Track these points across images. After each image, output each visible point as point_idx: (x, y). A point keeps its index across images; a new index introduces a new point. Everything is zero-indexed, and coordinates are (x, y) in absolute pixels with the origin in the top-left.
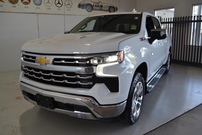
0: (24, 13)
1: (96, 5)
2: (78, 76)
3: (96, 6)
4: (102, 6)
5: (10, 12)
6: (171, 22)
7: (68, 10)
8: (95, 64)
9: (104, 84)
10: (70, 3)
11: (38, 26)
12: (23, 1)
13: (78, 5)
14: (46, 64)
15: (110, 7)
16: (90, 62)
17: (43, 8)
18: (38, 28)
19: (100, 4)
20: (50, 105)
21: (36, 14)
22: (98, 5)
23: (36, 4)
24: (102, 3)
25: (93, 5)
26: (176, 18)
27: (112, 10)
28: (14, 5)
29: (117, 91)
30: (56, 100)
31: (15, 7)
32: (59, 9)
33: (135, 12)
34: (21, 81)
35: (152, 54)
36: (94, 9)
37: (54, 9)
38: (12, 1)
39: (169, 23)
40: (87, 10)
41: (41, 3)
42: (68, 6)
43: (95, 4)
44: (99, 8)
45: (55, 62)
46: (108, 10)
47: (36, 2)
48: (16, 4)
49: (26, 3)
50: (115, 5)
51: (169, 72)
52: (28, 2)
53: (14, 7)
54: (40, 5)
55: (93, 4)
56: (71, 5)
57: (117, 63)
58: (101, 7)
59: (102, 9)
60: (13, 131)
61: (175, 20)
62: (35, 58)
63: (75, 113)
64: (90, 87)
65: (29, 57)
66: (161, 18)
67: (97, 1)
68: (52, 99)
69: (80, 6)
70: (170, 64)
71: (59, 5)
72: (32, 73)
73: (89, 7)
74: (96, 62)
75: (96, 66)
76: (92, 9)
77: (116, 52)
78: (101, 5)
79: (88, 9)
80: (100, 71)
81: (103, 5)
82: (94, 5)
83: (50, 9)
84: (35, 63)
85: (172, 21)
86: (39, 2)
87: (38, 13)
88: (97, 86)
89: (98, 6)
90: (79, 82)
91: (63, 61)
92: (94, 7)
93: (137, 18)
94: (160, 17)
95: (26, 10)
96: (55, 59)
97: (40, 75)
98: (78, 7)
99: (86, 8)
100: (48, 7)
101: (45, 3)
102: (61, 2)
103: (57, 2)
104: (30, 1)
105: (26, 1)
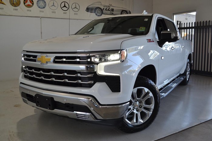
0: (26, 16)
1: (106, 8)
2: (79, 75)
3: (106, 10)
4: (113, 10)
5: (11, 16)
6: (192, 28)
7: (75, 14)
8: (96, 62)
9: (105, 83)
10: (78, 7)
11: (41, 31)
12: (26, 4)
13: (86, 9)
14: (47, 63)
15: (123, 11)
16: (91, 60)
17: (47, 12)
18: (41, 33)
19: (111, 8)
20: (50, 105)
21: (39, 18)
22: (108, 8)
23: (39, 7)
24: (113, 6)
25: (102, 9)
26: (198, 22)
27: (124, 14)
29: (119, 91)
30: (55, 100)
31: (17, 10)
32: (65, 13)
33: (145, 13)
34: (21, 83)
35: (163, 58)
36: (104, 13)
37: (60, 13)
38: (14, 4)
39: (189, 28)
40: (96, 14)
41: (45, 6)
42: (75, 10)
43: (105, 8)
44: (109, 12)
45: (56, 60)
47: (39, 5)
48: (18, 7)
49: (29, 6)
50: (127, 9)
51: (189, 83)
52: (31, 5)
53: (15, 9)
54: (44, 8)
55: (103, 7)
56: (78, 8)
57: (119, 62)
58: (111, 10)
59: (113, 13)
60: (10, 135)
61: (196, 25)
62: (36, 57)
63: (74, 113)
64: (90, 86)
65: (30, 57)
66: (180, 23)
67: (107, 4)
68: (51, 99)
69: (88, 9)
70: (190, 74)
71: (65, 8)
72: (32, 73)
73: (99, 11)
74: (97, 60)
75: (97, 64)
76: (102, 13)
77: (118, 50)
78: (112, 9)
79: (98, 13)
80: (101, 70)
81: (114, 8)
82: (104, 8)
83: (55, 12)
84: (36, 62)
85: (193, 26)
86: (43, 4)
87: (42, 17)
88: (98, 85)
89: (109, 10)
90: (80, 81)
91: (64, 60)
92: (104, 11)
93: (146, 20)
94: (179, 21)
95: (29, 14)
96: (57, 58)
97: (40, 75)
98: (87, 11)
99: (95, 12)
100: (53, 11)
101: (50, 6)
102: (67, 5)
103: (63, 5)
104: (33, 4)
105: (29, 3)
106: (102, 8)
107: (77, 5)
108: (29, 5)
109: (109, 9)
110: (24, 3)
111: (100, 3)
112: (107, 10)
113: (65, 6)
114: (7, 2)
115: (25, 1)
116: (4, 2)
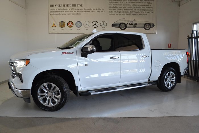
4: (136, 24)
5: (60, 33)
7: (103, 29)
9: (19, 77)
10: (105, 24)
12: (69, 25)
13: (112, 25)
15: (146, 24)
17: (82, 29)
19: (134, 22)
22: (132, 23)
23: (77, 27)
24: (136, 21)
27: (147, 26)
28: (62, 28)
31: (63, 29)
38: (61, 26)
40: (121, 29)
42: (103, 26)
43: (129, 23)
44: (133, 26)
46: (143, 27)
47: (77, 25)
49: (70, 27)
50: (151, 22)
54: (80, 27)
56: (106, 25)
57: (24, 66)
58: (135, 24)
59: (136, 27)
67: (131, 20)
69: (114, 25)
71: (95, 26)
73: (123, 26)
76: (126, 27)
78: (135, 23)
81: (138, 22)
82: (127, 23)
83: (88, 29)
86: (79, 25)
89: (132, 24)
95: (70, 32)
98: (112, 27)
99: (119, 27)
100: (86, 28)
101: (84, 25)
102: (97, 24)
103: (94, 24)
104: (73, 25)
105: (70, 24)
106: (126, 23)
107: (105, 23)
110: (68, 25)
111: (124, 20)
112: (131, 24)
113: (95, 24)
114: (57, 25)
115: (68, 23)
116: (55, 25)
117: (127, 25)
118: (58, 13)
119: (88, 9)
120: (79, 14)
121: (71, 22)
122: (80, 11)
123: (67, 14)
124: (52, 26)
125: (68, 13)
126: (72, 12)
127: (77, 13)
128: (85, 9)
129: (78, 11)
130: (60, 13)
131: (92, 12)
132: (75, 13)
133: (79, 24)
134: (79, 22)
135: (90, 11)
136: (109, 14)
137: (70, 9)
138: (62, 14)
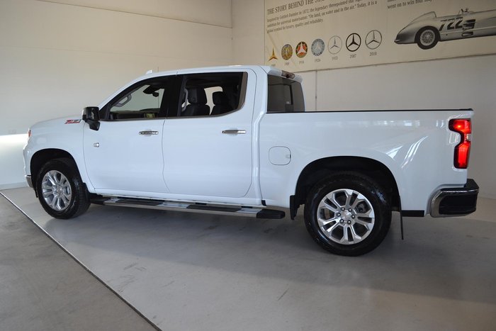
0: (298, 73)
1: (451, 24)
3: (449, 27)
4: (471, 23)
7: (372, 54)
11: (316, 95)
12: (299, 53)
13: (395, 38)
17: (326, 59)
18: (316, 97)
19: (466, 18)
21: (315, 73)
22: (456, 22)
23: (314, 54)
24: (472, 13)
25: (438, 28)
28: (287, 61)
31: (288, 64)
32: (353, 56)
36: (442, 37)
38: (285, 55)
40: (421, 46)
41: (323, 49)
42: (373, 45)
43: (447, 23)
44: (460, 31)
47: (315, 50)
48: (290, 59)
49: (302, 55)
52: (305, 52)
54: (321, 53)
55: (442, 23)
56: (379, 40)
58: (467, 25)
59: (472, 33)
67: (454, 11)
69: (401, 39)
71: (353, 47)
73: (428, 36)
76: (438, 39)
78: (468, 21)
79: (425, 40)
81: (476, 17)
82: (443, 26)
83: (337, 58)
86: (319, 48)
87: (317, 70)
89: (457, 26)
95: (302, 68)
98: (397, 42)
99: (417, 41)
100: (333, 56)
101: (330, 47)
102: (357, 40)
103: (350, 41)
104: (307, 50)
105: (302, 50)
106: (437, 25)
107: (376, 34)
108: (302, 53)
109: (460, 25)
110: (297, 52)
111: (433, 15)
112: (453, 28)
113: (354, 42)
114: (278, 55)
115: (298, 47)
116: (276, 55)
117: (441, 33)
118: (280, 26)
119: (337, 5)
120: (319, 21)
121: (303, 43)
122: (321, 12)
123: (297, 26)
124: (269, 58)
125: (298, 22)
126: (306, 18)
127: (314, 19)
128: (331, 6)
129: (317, 12)
130: (285, 25)
131: (346, 9)
132: (311, 19)
133: (318, 46)
134: (317, 40)
135: (343, 6)
136: (389, 7)
137: (300, 13)
138: (288, 27)
